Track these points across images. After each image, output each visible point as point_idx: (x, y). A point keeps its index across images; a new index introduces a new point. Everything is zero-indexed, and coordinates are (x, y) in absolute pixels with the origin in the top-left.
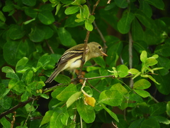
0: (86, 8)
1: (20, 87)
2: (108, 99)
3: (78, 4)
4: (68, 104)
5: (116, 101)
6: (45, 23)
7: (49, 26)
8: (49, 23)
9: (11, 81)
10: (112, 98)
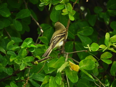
1: (19, 61)
2: (85, 65)
3: (63, 3)
5: (91, 66)
6: (4, 16)
7: (7, 18)
8: (8, 16)
9: (11, 57)
10: (87, 65)
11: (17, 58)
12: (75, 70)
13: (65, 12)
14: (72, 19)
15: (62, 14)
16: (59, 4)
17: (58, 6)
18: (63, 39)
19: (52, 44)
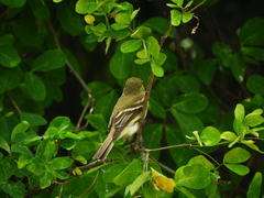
1: (38, 167)
2: (187, 179)
5: (200, 181)
6: (7, 66)
8: (13, 64)
9: (21, 157)
10: (193, 177)
11: (34, 162)
12: (164, 188)
13: (143, 57)
14: (159, 72)
15: (136, 61)
16: (129, 38)
17: (126, 43)
19: (113, 130)
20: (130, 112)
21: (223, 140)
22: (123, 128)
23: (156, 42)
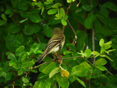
0: (62, 10)
1: (17, 66)
2: (77, 72)
3: (56, 7)
4: (51, 76)
5: (83, 73)
6: (34, 22)
8: (37, 21)
10: (80, 71)
11: (16, 63)
12: (66, 76)
13: (58, 17)
14: (65, 23)
15: (55, 19)
16: (52, 8)
17: (51, 10)
18: (59, 44)
19: (47, 49)
20: (56, 42)
21: (92, 55)
22: (51, 48)
23: (63, 10)
